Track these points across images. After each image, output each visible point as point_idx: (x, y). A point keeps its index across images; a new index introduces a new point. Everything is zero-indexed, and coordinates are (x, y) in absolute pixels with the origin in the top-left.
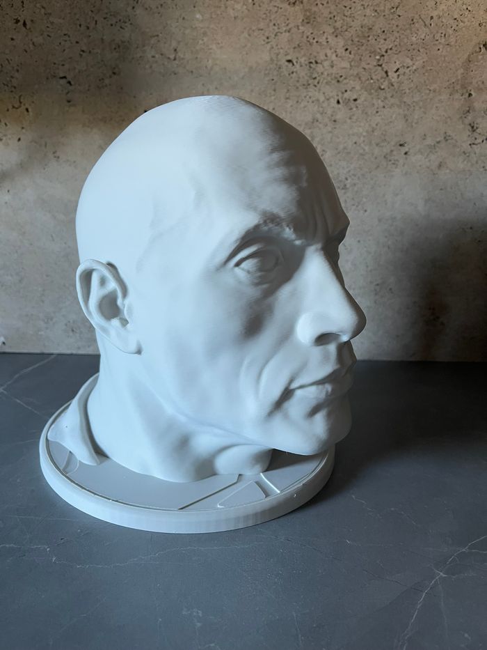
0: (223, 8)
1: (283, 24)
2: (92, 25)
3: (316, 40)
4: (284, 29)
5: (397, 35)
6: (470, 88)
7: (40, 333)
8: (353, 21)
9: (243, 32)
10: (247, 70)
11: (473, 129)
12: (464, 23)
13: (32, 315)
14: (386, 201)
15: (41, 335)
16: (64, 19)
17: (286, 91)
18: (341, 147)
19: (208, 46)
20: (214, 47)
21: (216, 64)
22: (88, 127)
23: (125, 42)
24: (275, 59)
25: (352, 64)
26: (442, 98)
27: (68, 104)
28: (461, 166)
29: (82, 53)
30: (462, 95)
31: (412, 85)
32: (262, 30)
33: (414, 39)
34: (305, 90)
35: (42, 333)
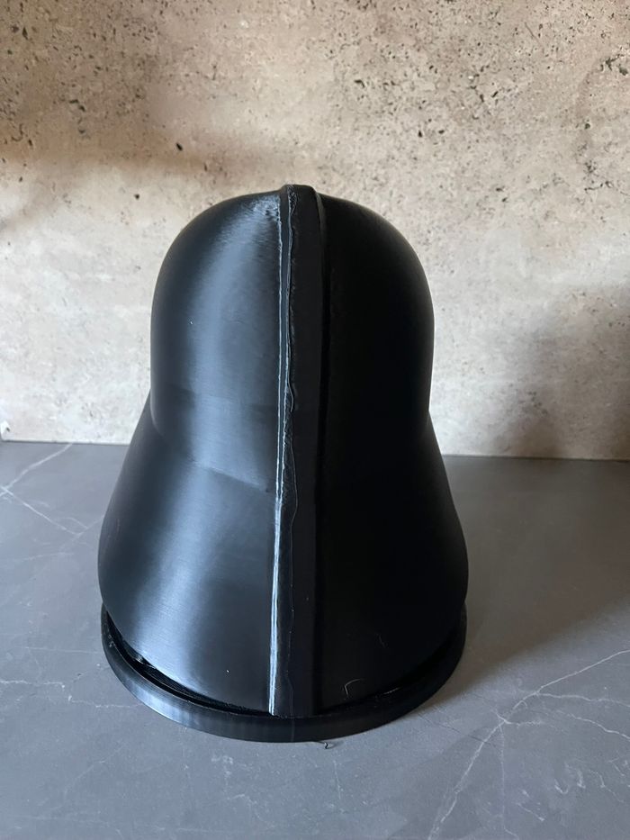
0: (275, 14)
1: (352, 35)
2: (110, 35)
3: (392, 55)
4: (352, 40)
5: (496, 48)
6: (587, 117)
7: (51, 418)
8: (440, 30)
9: (300, 45)
10: (304, 93)
11: (590, 169)
12: (582, 33)
13: (41, 396)
14: (477, 260)
15: (53, 420)
16: (74, 26)
17: (353, 120)
18: (423, 191)
19: (256, 62)
20: (264, 63)
21: (267, 85)
22: (107, 164)
23: (151, 57)
24: (340, 78)
25: (438, 86)
26: (552, 129)
27: (81, 135)
28: (573, 216)
29: (97, 70)
30: (577, 127)
31: (514, 113)
32: (324, 41)
33: (517, 53)
34: (378, 119)
35: (55, 418)
